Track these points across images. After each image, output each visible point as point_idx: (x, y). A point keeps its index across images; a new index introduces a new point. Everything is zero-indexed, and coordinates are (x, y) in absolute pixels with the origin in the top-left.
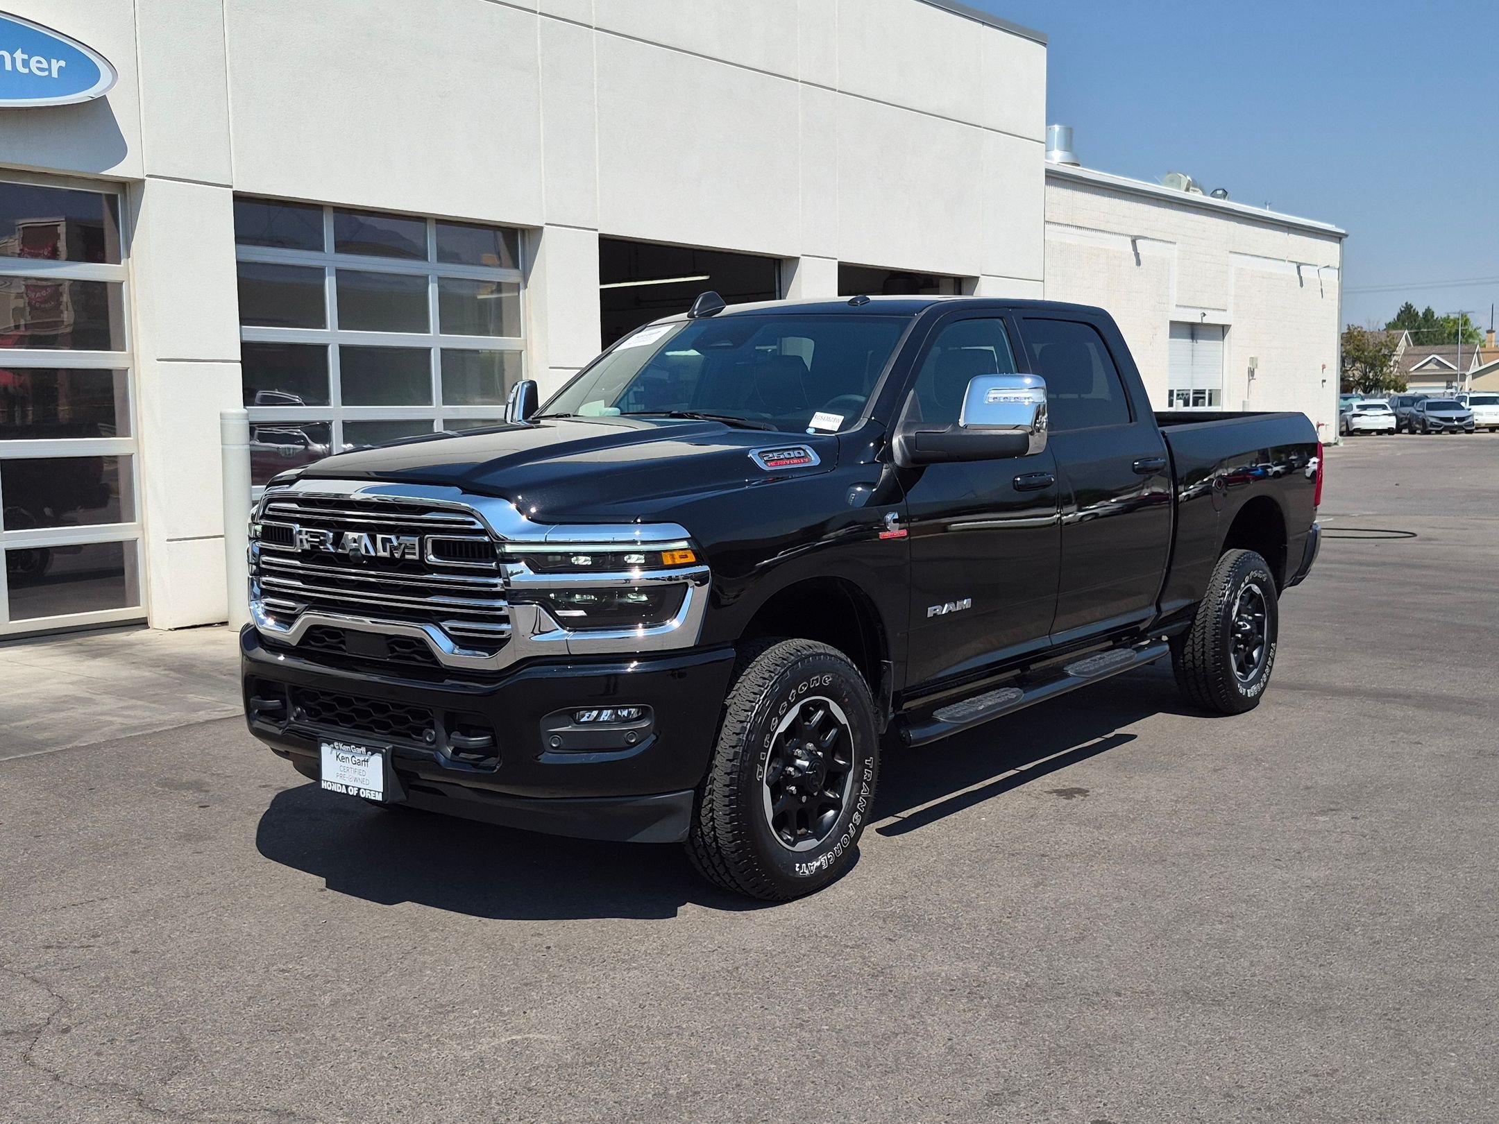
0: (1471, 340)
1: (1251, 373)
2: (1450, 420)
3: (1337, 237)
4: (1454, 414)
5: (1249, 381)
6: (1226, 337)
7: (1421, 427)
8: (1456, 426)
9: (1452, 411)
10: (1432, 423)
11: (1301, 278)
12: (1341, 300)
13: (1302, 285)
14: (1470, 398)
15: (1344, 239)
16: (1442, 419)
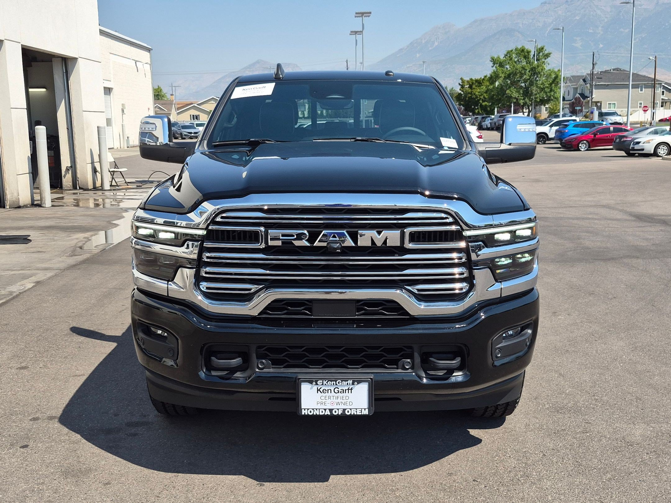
0: (163, 98)
1: (123, 111)
2: (191, 133)
3: (149, 50)
4: (193, 131)
5: (122, 114)
6: (111, 94)
7: (180, 136)
8: (193, 136)
9: (192, 130)
10: (185, 135)
11: (137, 67)
12: (152, 79)
13: (138, 71)
14: (196, 124)
15: (151, 51)
16: (189, 133)
